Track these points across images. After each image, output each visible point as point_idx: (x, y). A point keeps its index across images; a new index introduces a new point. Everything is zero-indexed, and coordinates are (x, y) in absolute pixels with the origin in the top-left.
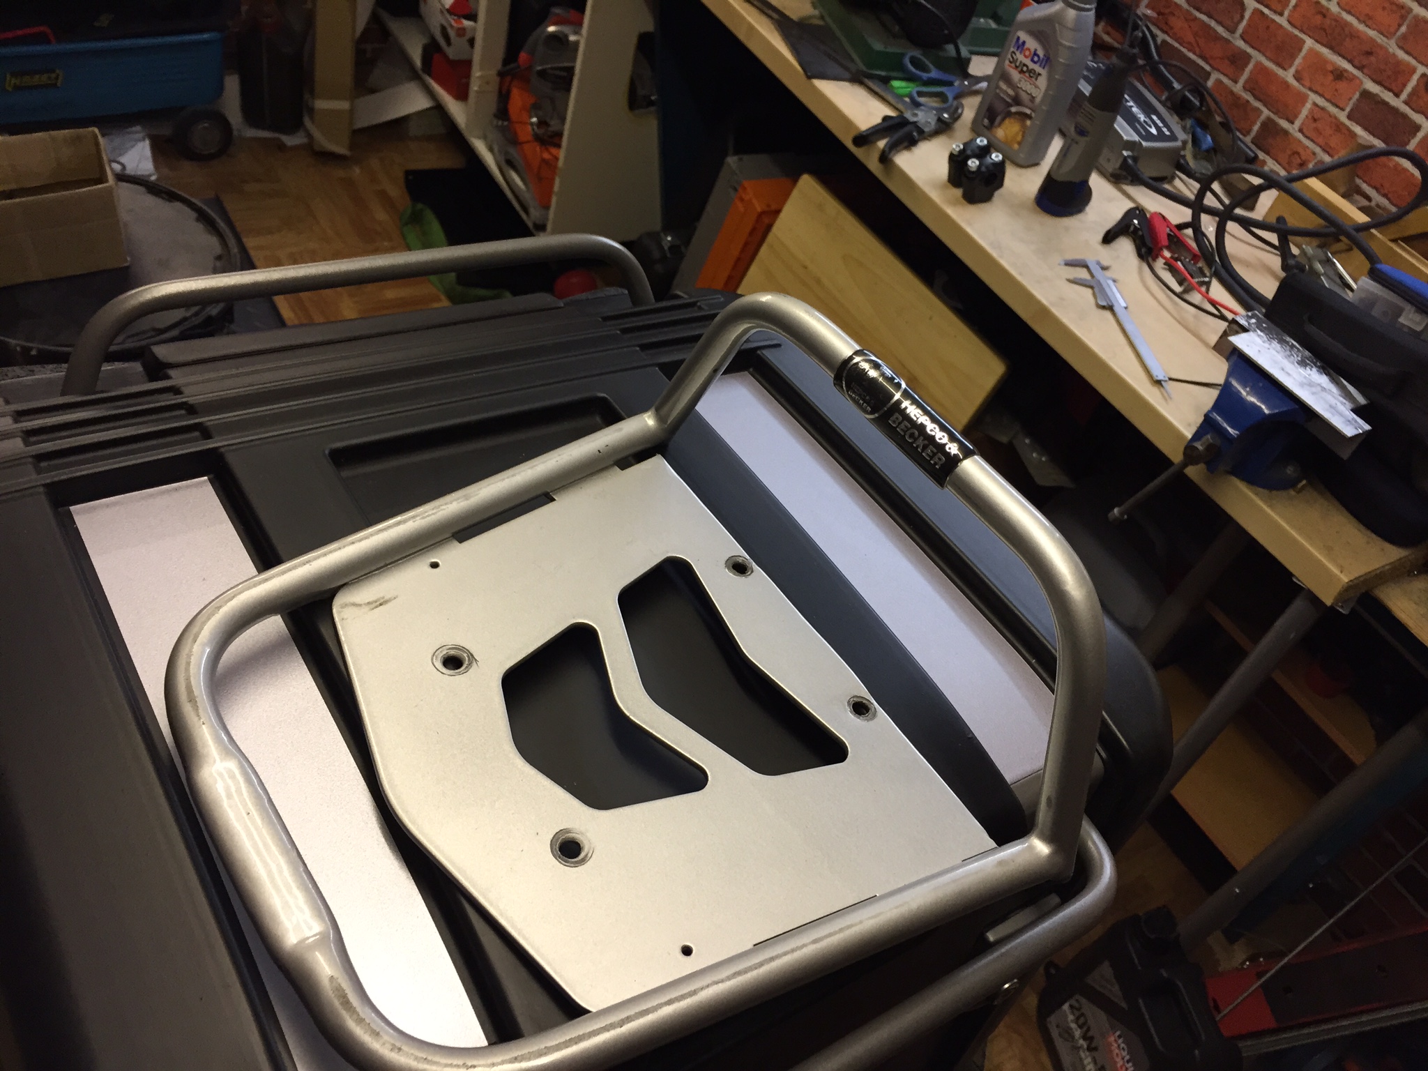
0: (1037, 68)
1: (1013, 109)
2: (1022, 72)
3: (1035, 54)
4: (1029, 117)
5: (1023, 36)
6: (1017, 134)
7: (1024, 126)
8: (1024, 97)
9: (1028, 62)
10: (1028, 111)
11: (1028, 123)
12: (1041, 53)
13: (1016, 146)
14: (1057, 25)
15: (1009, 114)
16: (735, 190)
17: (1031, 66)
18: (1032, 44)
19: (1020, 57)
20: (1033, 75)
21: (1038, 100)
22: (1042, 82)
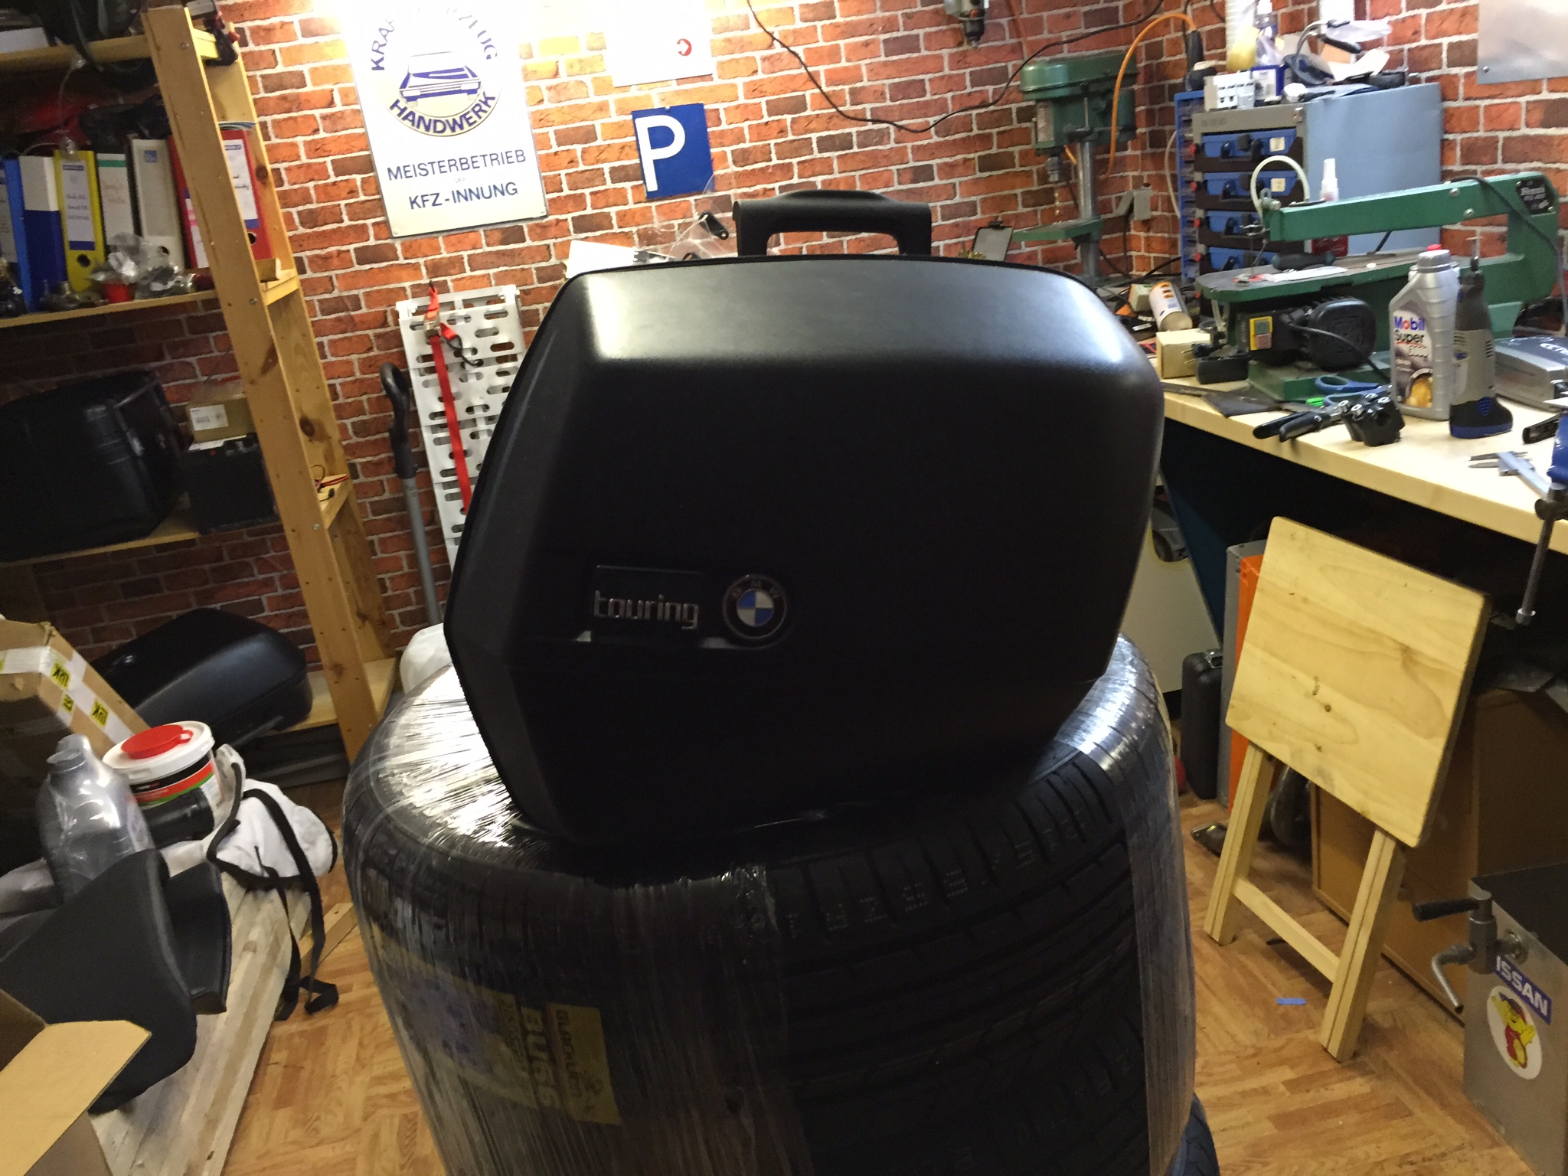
0: (1418, 332)
1: (1415, 375)
2: (1409, 342)
3: (1413, 323)
4: (1428, 375)
5: (1398, 314)
6: (1425, 395)
7: (1430, 386)
8: (1419, 361)
9: (1409, 331)
10: (1426, 371)
11: (1431, 379)
12: (1416, 319)
13: (1429, 405)
14: (1419, 291)
15: (1414, 381)
16: (1238, 571)
17: (1413, 333)
18: (1406, 316)
19: (1403, 331)
20: (1417, 339)
21: (1430, 357)
22: (1427, 341)
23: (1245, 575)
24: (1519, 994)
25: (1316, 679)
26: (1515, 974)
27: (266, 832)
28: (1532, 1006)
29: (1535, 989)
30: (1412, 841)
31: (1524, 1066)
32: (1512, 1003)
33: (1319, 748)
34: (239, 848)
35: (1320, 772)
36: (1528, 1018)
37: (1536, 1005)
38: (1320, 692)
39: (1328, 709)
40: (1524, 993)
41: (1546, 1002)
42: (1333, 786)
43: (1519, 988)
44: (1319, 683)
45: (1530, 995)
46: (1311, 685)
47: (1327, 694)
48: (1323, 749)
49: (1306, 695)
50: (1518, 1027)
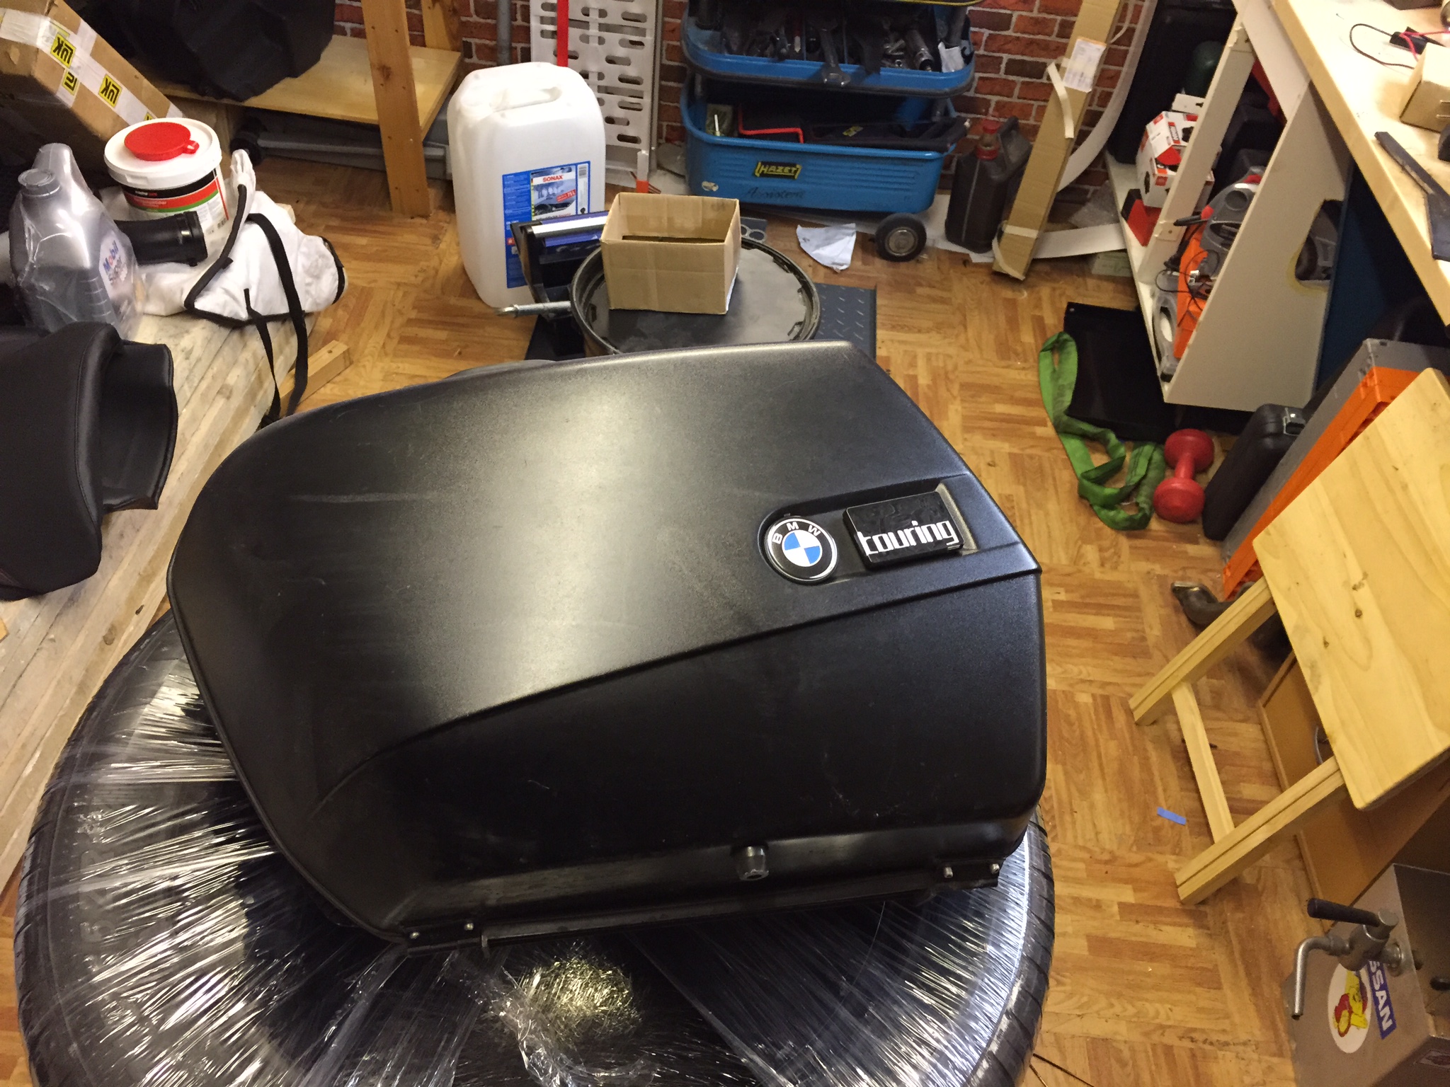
16: (1364, 374)
23: (1365, 385)
24: (1374, 991)
25: (1365, 575)
26: (1379, 973)
27: (263, 269)
28: (1378, 1012)
29: (1388, 1003)
30: (1359, 802)
31: (1342, 1035)
32: (1362, 988)
33: (1326, 644)
34: (227, 292)
35: (1313, 667)
36: (1368, 1012)
37: (1382, 1014)
38: (1361, 591)
39: (1358, 614)
40: (1379, 994)
41: (1390, 1023)
42: (1316, 688)
43: (1377, 987)
44: (1365, 582)
45: (1382, 1002)
46: (1357, 577)
47: (1365, 598)
48: (1329, 647)
49: (1346, 583)
50: (1356, 1006)
